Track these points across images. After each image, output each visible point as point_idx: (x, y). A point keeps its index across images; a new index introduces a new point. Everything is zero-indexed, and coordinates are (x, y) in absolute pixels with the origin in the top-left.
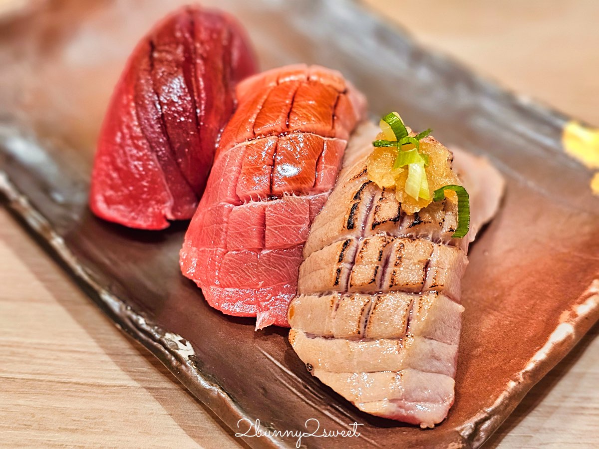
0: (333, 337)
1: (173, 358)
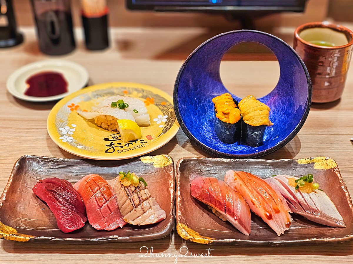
1: (115, 239)
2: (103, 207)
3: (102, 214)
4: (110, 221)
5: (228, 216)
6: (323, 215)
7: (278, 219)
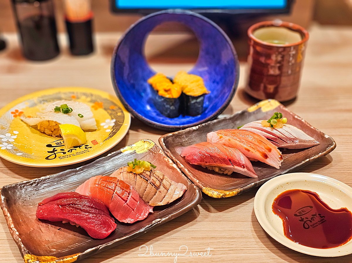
0: (165, 196)
1: (159, 222)
2: (129, 200)
3: (130, 207)
4: (139, 211)
5: (236, 167)
6: (301, 141)
7: (273, 155)
